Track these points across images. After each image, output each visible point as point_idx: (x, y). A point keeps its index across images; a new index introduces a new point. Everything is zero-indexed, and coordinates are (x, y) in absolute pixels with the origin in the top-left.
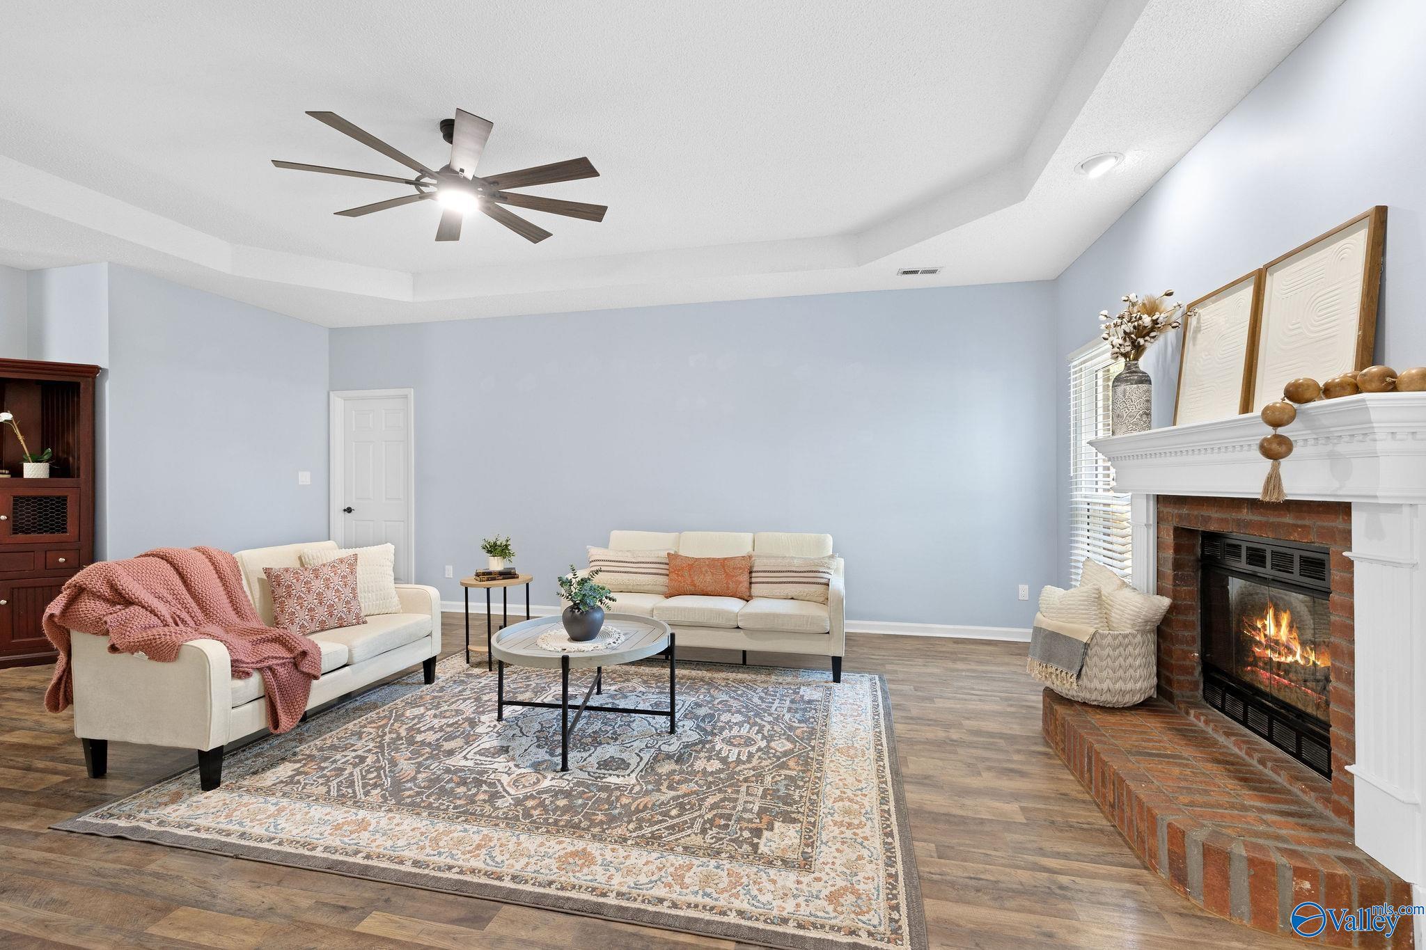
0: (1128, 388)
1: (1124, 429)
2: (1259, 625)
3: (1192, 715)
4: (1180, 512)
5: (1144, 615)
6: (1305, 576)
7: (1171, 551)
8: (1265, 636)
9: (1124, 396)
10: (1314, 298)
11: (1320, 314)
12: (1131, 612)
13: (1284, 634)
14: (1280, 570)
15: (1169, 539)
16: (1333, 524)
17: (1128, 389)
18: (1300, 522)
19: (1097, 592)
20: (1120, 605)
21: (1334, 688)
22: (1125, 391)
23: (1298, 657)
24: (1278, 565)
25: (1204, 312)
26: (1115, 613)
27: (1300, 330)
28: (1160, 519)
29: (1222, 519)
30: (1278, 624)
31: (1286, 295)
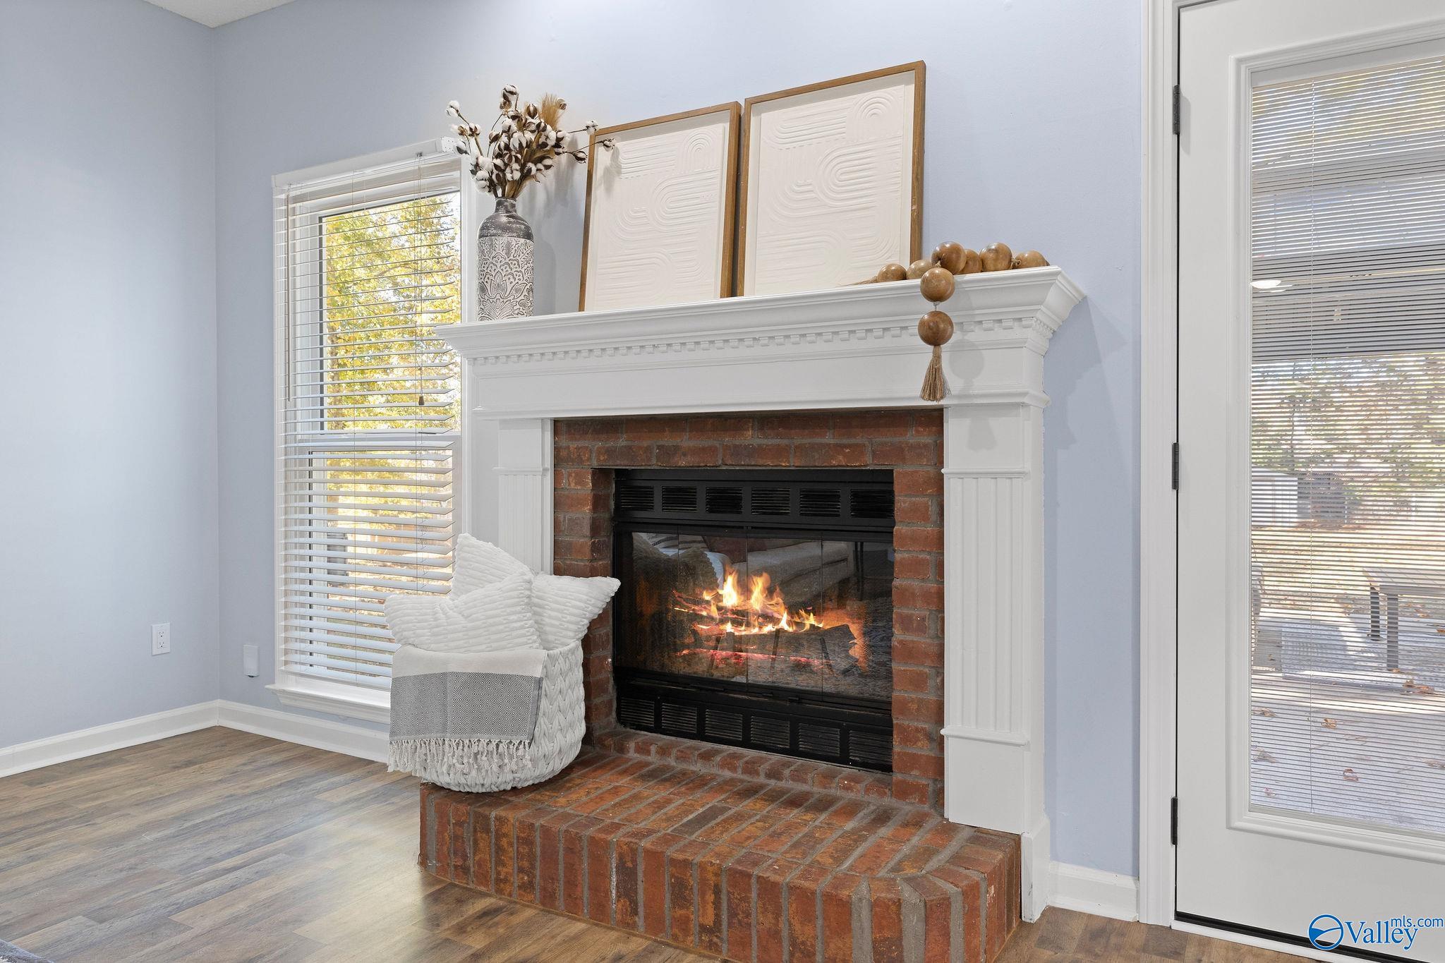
0: (513, 241)
1: (508, 311)
2: (707, 596)
3: (632, 751)
4: (611, 444)
5: (590, 612)
6: (806, 515)
7: (587, 509)
8: (719, 609)
9: (508, 254)
10: (830, 158)
11: (843, 177)
12: (576, 611)
13: (757, 600)
14: (764, 513)
15: (585, 488)
16: (902, 439)
17: (514, 243)
18: (845, 441)
19: (528, 586)
20: (556, 602)
21: (901, 642)
22: (508, 247)
23: (784, 624)
24: (762, 507)
25: (626, 147)
26: (550, 617)
27: (813, 195)
28: (559, 459)
29: (704, 449)
30: (745, 589)
31: (787, 146)
